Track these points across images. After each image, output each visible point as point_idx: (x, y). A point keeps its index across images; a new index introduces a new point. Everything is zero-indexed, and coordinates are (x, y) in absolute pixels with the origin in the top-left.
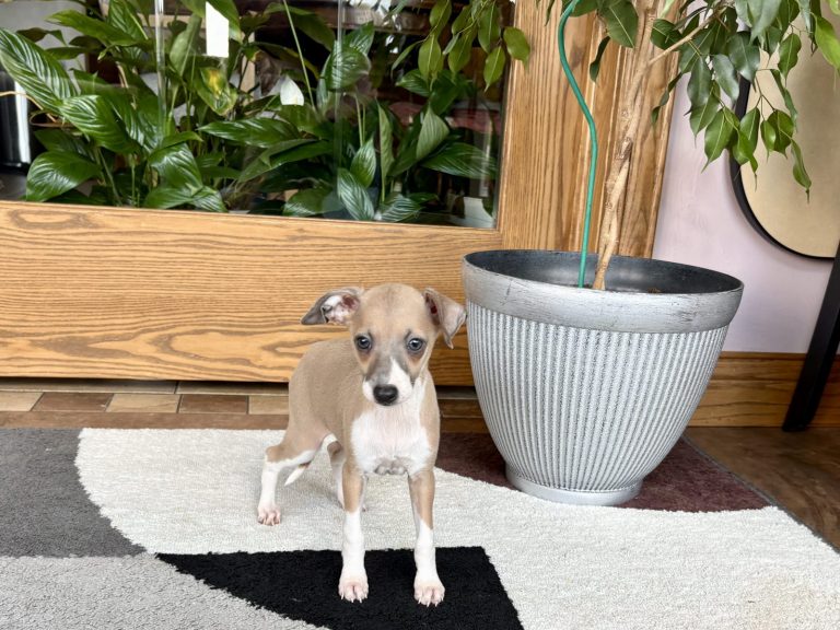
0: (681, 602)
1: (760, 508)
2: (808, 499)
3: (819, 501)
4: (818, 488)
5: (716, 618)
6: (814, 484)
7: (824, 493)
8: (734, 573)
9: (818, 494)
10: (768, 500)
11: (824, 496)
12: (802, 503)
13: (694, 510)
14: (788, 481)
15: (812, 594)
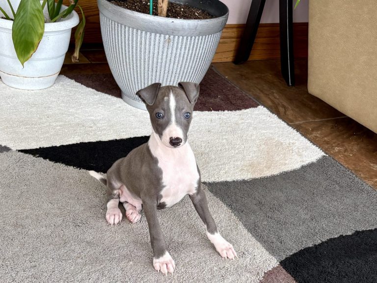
0: (237, 151)
1: (256, 107)
2: (272, 101)
3: (276, 101)
4: (275, 95)
5: (250, 157)
6: (273, 93)
7: (278, 97)
8: (253, 138)
9: (276, 98)
10: (258, 103)
11: (278, 99)
12: (270, 103)
13: (231, 110)
14: (262, 91)
15: (282, 144)
